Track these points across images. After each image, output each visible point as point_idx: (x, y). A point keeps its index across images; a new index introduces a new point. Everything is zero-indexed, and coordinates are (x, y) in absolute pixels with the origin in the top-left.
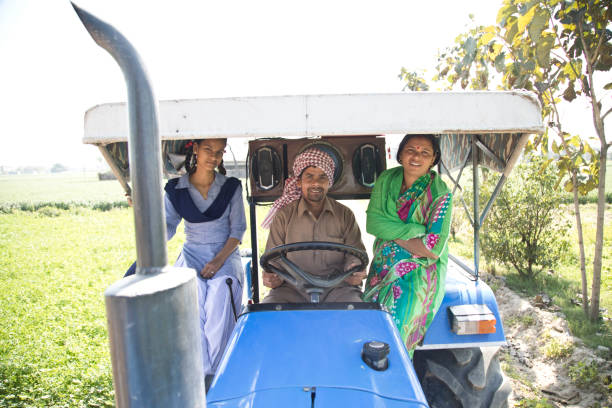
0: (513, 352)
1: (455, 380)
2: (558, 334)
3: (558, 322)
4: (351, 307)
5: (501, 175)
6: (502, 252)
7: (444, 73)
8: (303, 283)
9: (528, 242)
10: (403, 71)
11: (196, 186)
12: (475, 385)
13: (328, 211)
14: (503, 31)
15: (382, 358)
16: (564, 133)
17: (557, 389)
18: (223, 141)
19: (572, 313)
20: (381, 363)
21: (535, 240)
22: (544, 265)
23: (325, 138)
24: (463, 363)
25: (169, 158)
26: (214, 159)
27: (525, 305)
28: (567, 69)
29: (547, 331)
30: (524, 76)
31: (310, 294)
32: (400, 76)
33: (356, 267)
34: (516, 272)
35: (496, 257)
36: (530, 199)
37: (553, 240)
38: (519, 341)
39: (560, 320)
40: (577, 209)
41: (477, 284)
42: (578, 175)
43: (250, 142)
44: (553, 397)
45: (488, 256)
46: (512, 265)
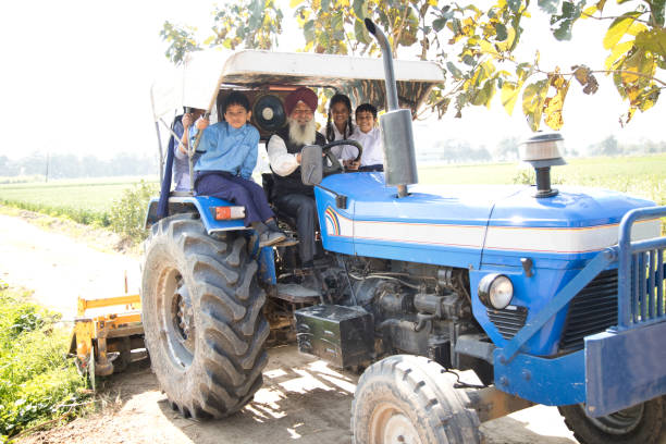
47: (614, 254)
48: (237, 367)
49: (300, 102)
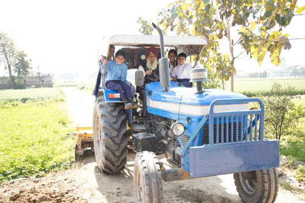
7: (161, 22)
47: (207, 116)
48: (114, 154)
49: (151, 53)
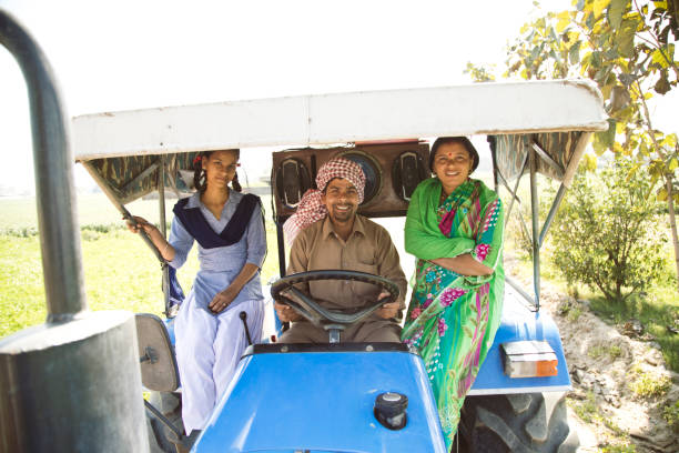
0: (598, 389)
1: (510, 431)
2: (651, 368)
3: (653, 353)
4: (370, 348)
5: (560, 184)
6: (586, 272)
7: (515, 68)
8: (319, 318)
9: (616, 261)
10: (470, 66)
11: (208, 206)
12: (534, 437)
13: (358, 233)
14: (580, 15)
15: (397, 414)
16: (657, 132)
17: (650, 433)
18: (236, 153)
19: (668, 343)
20: (397, 420)
21: (624, 258)
22: (636, 286)
23: (360, 146)
24: (520, 411)
25: (180, 175)
26: (224, 174)
27: (613, 334)
28: (656, 57)
29: (638, 364)
30: (606, 67)
31: (328, 331)
32: (465, 72)
33: (386, 298)
34: (602, 295)
35: (578, 277)
36: (617, 211)
37: (646, 257)
38: (604, 376)
39: (653, 351)
40: (673, 221)
41: (537, 316)
42: (673, 180)
43: (275, 154)
44: (644, 443)
45: (570, 277)
46: (597, 287)
